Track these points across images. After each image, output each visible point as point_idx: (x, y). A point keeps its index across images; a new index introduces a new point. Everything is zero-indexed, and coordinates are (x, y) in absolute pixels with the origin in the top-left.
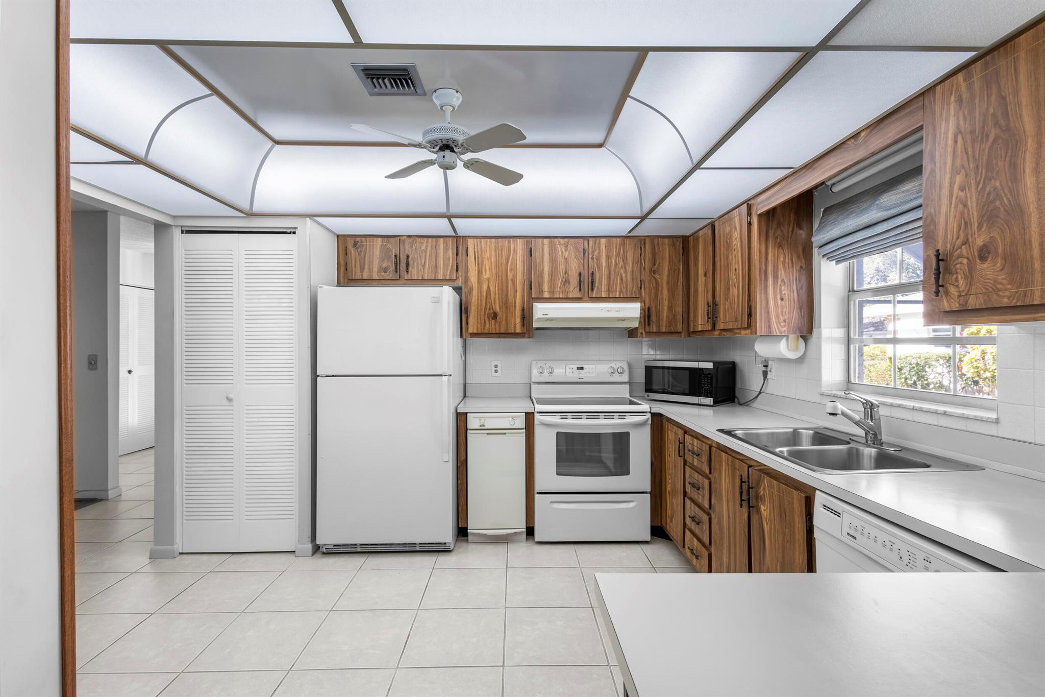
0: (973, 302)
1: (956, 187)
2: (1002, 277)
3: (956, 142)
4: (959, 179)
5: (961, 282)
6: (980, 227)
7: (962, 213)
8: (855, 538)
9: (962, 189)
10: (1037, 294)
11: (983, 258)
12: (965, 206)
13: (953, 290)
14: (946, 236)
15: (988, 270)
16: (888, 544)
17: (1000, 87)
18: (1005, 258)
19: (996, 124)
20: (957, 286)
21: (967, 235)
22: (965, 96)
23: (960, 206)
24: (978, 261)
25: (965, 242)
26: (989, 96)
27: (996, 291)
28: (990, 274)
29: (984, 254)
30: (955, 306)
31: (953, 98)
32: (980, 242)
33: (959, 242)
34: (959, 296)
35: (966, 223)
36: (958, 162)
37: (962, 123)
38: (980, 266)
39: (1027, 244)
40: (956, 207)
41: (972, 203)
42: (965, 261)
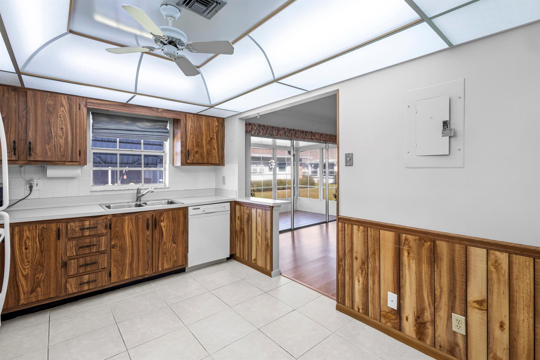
0: (194, 162)
1: (191, 137)
2: (200, 158)
3: (191, 128)
4: (192, 136)
5: (192, 157)
6: (196, 147)
7: (192, 144)
8: (205, 211)
9: (192, 138)
10: (205, 161)
11: (196, 154)
12: (193, 142)
13: (190, 159)
14: (189, 147)
15: (197, 156)
16: (213, 207)
17: (199, 123)
18: (200, 154)
19: (199, 129)
20: (191, 158)
21: (193, 148)
22: (193, 120)
23: (192, 142)
24: (195, 154)
25: (193, 149)
26: (198, 123)
27: (199, 160)
28: (198, 157)
29: (197, 152)
30: (191, 162)
31: (190, 118)
32: (196, 150)
33: (192, 149)
34: (192, 160)
35: (193, 146)
36: (191, 132)
37: (192, 125)
38: (196, 155)
39: (204, 153)
40: (191, 141)
41: (194, 142)
42: (193, 153)
